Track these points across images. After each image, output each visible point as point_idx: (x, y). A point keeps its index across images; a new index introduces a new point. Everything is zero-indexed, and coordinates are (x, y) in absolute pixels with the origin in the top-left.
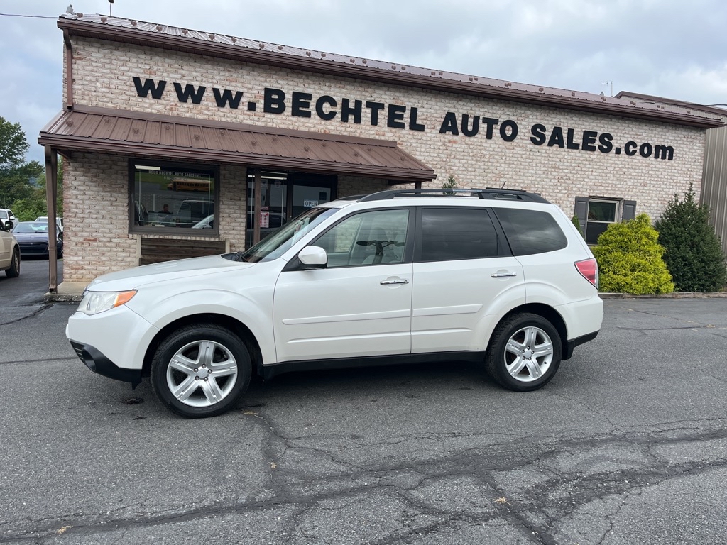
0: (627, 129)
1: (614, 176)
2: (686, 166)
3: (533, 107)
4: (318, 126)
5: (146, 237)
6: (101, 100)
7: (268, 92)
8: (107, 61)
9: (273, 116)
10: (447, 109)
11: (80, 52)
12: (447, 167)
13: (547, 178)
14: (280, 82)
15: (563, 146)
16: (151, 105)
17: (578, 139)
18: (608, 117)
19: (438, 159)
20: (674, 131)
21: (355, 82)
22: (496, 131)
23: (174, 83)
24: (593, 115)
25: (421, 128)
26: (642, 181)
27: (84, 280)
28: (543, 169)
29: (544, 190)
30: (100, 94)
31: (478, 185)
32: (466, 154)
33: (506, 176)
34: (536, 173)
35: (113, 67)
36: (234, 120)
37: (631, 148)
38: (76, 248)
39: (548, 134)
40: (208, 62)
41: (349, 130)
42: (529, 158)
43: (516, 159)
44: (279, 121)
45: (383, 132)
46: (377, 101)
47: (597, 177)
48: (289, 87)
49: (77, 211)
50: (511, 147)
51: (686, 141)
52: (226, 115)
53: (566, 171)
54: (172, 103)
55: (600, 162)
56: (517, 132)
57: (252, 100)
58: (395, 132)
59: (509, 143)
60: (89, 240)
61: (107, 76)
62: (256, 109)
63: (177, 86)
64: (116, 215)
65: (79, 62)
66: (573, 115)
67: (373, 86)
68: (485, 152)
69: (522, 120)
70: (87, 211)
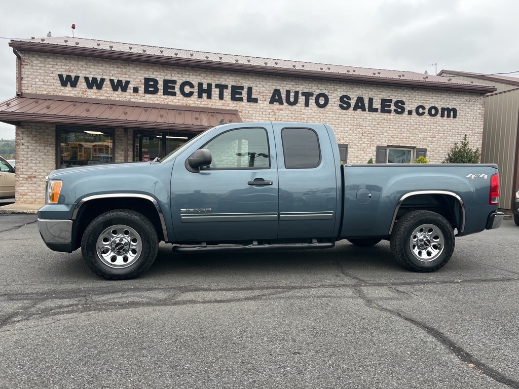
0: (417, 96)
1: (408, 131)
2: (469, 122)
3: (340, 83)
4: (182, 101)
6: (39, 89)
7: (147, 80)
8: (43, 65)
9: (151, 96)
10: (274, 87)
11: (26, 61)
13: (353, 133)
14: (154, 73)
15: (365, 110)
16: (70, 91)
17: (377, 104)
18: (401, 89)
19: (269, 121)
20: (457, 97)
21: (207, 71)
22: (312, 101)
23: (85, 77)
24: (388, 88)
25: (255, 101)
26: (431, 134)
27: (28, 202)
28: (350, 127)
29: (351, 141)
30: (38, 86)
32: (290, 118)
34: (344, 130)
35: (46, 69)
36: (124, 99)
37: (421, 111)
38: (23, 182)
39: (353, 102)
40: (106, 62)
41: (203, 103)
42: (338, 119)
43: (328, 120)
44: (154, 99)
46: (223, 83)
47: (394, 132)
48: (160, 77)
49: (23, 158)
50: (324, 112)
51: (468, 104)
52: (119, 96)
53: (369, 128)
54: (83, 90)
55: (396, 121)
56: (328, 101)
57: (136, 86)
58: (237, 104)
59: (322, 109)
60: (31, 177)
61: (43, 74)
62: (139, 92)
63: (86, 79)
64: (48, 161)
65: (26, 67)
66: (372, 88)
67: (220, 74)
68: (304, 116)
69: (332, 93)
70: (30, 159)
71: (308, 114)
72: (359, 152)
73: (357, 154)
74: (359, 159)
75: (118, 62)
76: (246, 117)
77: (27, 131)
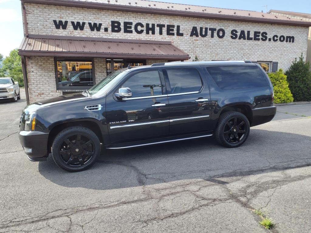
0: (274, 29)
1: (268, 51)
2: (300, 45)
3: (231, 22)
4: (136, 37)
5: (64, 91)
6: (40, 32)
7: (113, 23)
8: (42, 14)
9: (116, 33)
10: (193, 25)
11: (29, 10)
12: (194, 52)
13: (239, 54)
14: (118, 17)
15: (245, 39)
16: (62, 32)
17: (252, 36)
18: (265, 24)
19: (190, 48)
20: (294, 29)
21: (151, 15)
22: (215, 34)
23: (71, 22)
24: (258, 24)
25: (182, 35)
26: (280, 53)
28: (237, 50)
29: (237, 59)
30: (40, 29)
31: (208, 59)
32: (202, 45)
34: (233, 52)
35: (44, 16)
36: (99, 37)
37: (276, 38)
38: (35, 98)
39: (238, 34)
40: (85, 11)
41: (150, 38)
42: (230, 45)
43: (224, 46)
44: (119, 36)
45: (165, 38)
46: (162, 23)
47: (261, 52)
48: (122, 19)
50: (222, 41)
51: (300, 33)
52: (95, 34)
53: (247, 50)
54: (71, 31)
55: (262, 45)
56: (225, 34)
57: (106, 27)
58: (170, 37)
59: (221, 39)
60: (40, 94)
61: (42, 20)
62: (108, 31)
63: (73, 23)
64: (51, 82)
65: (29, 15)
66: (249, 24)
67: (160, 17)
68: (210, 44)
69: (227, 28)
70: (38, 81)
71: (213, 42)
75: (93, 10)
77: (35, 62)
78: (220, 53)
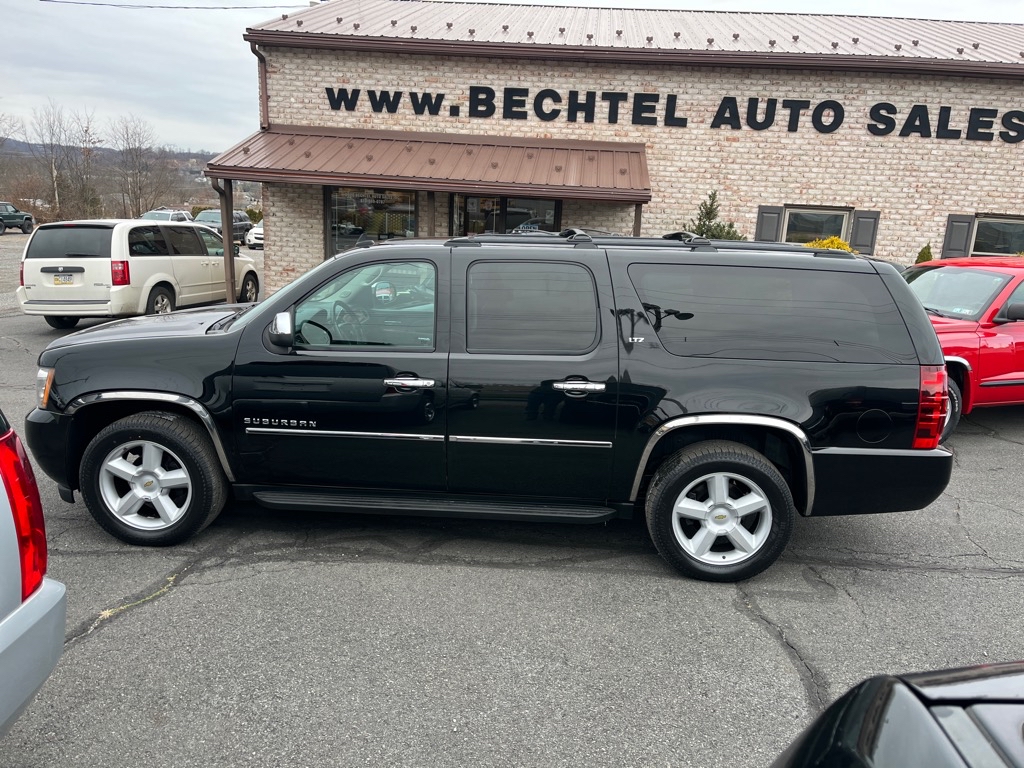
3: (874, 77)
4: (536, 130)
6: (295, 116)
7: (475, 91)
8: (300, 72)
9: (481, 121)
10: (724, 92)
11: (274, 65)
12: (721, 176)
13: (896, 186)
14: (488, 76)
15: (930, 136)
16: (346, 118)
17: (959, 121)
18: (1022, 84)
19: (707, 165)
21: (588, 67)
22: (806, 119)
23: (369, 92)
24: (992, 83)
25: (682, 123)
28: (888, 173)
29: (888, 205)
30: (295, 111)
31: (771, 200)
32: (753, 156)
33: (819, 186)
34: (874, 180)
35: (307, 78)
36: (434, 130)
38: (276, 278)
39: (900, 119)
40: (404, 60)
41: (577, 131)
42: (863, 157)
43: (838, 159)
44: (487, 127)
45: (626, 131)
46: (618, 90)
47: (996, 183)
48: (499, 82)
49: (275, 238)
50: (831, 142)
52: (425, 124)
53: (933, 174)
54: (367, 114)
55: (1002, 158)
56: (843, 117)
57: (455, 103)
58: (644, 130)
59: (828, 136)
60: (287, 270)
61: (301, 89)
62: (461, 114)
63: (371, 94)
64: (312, 243)
65: (273, 76)
66: (951, 84)
67: (613, 71)
68: (784, 152)
69: (854, 98)
70: (285, 239)
71: (794, 146)
72: (905, 228)
73: (899, 233)
74: (902, 244)
75: (424, 59)
76: (662, 156)
77: (280, 192)
78: (821, 181)
